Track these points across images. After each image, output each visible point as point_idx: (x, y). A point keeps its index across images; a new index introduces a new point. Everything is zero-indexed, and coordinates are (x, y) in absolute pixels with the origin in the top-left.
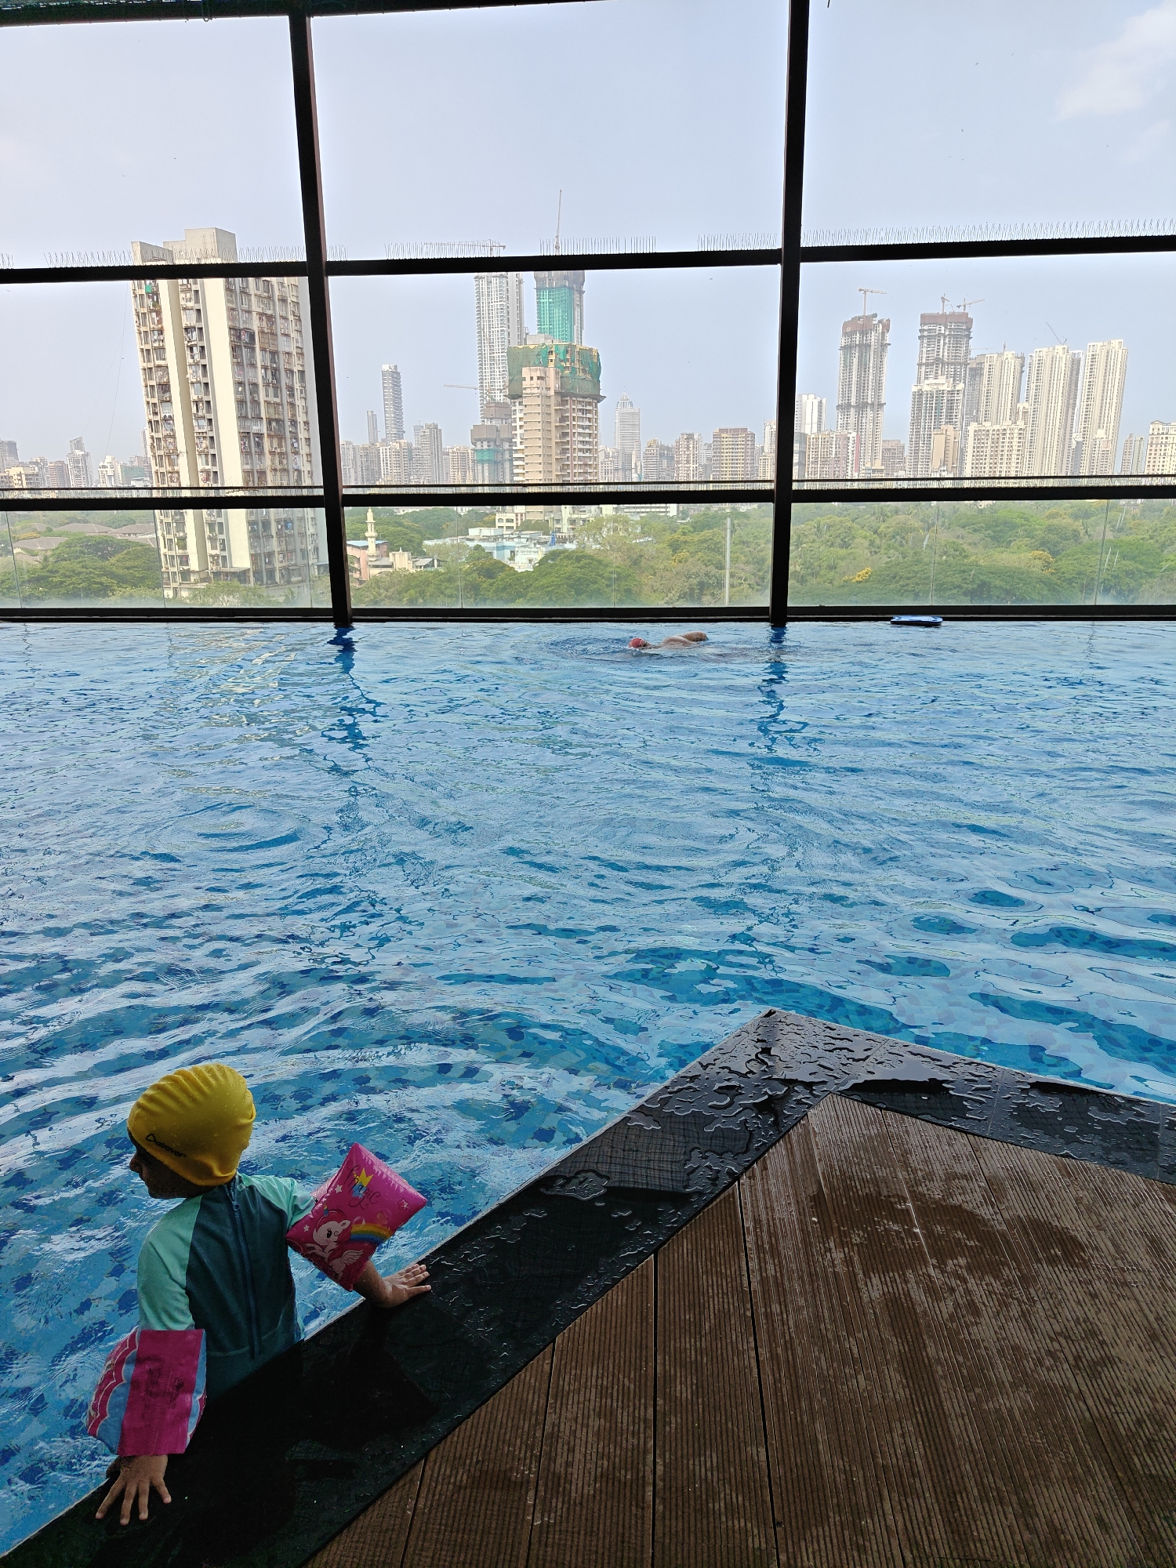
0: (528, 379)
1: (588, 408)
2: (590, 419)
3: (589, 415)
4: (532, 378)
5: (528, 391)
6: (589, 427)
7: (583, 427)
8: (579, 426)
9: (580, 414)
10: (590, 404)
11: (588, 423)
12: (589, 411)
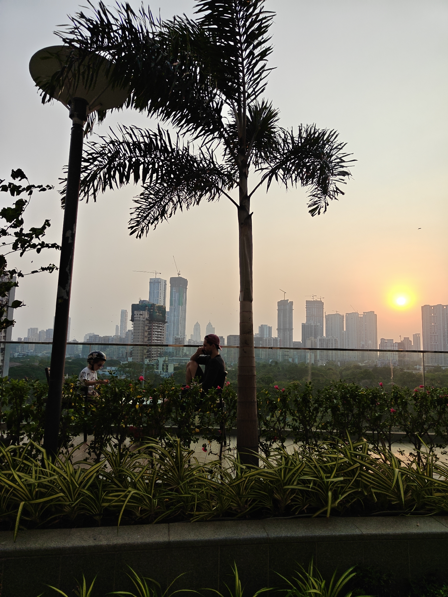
0: (136, 315)
1: (160, 325)
2: (161, 329)
3: (160, 328)
4: (137, 315)
5: (136, 319)
6: (160, 332)
7: (158, 332)
8: (156, 331)
9: (156, 327)
10: (161, 324)
11: (160, 330)
12: (161, 327)
